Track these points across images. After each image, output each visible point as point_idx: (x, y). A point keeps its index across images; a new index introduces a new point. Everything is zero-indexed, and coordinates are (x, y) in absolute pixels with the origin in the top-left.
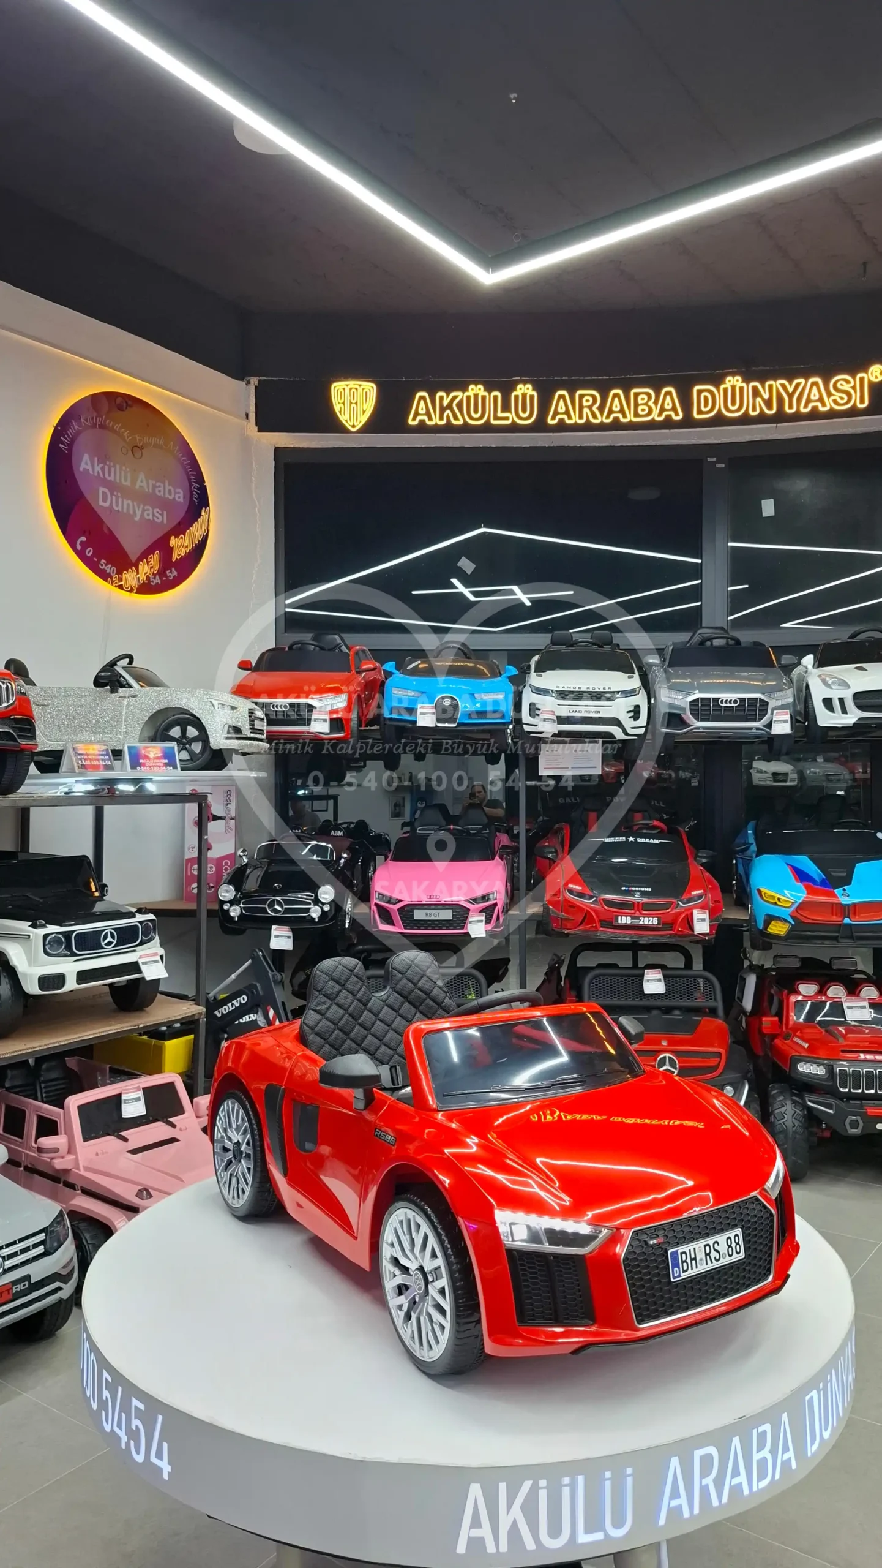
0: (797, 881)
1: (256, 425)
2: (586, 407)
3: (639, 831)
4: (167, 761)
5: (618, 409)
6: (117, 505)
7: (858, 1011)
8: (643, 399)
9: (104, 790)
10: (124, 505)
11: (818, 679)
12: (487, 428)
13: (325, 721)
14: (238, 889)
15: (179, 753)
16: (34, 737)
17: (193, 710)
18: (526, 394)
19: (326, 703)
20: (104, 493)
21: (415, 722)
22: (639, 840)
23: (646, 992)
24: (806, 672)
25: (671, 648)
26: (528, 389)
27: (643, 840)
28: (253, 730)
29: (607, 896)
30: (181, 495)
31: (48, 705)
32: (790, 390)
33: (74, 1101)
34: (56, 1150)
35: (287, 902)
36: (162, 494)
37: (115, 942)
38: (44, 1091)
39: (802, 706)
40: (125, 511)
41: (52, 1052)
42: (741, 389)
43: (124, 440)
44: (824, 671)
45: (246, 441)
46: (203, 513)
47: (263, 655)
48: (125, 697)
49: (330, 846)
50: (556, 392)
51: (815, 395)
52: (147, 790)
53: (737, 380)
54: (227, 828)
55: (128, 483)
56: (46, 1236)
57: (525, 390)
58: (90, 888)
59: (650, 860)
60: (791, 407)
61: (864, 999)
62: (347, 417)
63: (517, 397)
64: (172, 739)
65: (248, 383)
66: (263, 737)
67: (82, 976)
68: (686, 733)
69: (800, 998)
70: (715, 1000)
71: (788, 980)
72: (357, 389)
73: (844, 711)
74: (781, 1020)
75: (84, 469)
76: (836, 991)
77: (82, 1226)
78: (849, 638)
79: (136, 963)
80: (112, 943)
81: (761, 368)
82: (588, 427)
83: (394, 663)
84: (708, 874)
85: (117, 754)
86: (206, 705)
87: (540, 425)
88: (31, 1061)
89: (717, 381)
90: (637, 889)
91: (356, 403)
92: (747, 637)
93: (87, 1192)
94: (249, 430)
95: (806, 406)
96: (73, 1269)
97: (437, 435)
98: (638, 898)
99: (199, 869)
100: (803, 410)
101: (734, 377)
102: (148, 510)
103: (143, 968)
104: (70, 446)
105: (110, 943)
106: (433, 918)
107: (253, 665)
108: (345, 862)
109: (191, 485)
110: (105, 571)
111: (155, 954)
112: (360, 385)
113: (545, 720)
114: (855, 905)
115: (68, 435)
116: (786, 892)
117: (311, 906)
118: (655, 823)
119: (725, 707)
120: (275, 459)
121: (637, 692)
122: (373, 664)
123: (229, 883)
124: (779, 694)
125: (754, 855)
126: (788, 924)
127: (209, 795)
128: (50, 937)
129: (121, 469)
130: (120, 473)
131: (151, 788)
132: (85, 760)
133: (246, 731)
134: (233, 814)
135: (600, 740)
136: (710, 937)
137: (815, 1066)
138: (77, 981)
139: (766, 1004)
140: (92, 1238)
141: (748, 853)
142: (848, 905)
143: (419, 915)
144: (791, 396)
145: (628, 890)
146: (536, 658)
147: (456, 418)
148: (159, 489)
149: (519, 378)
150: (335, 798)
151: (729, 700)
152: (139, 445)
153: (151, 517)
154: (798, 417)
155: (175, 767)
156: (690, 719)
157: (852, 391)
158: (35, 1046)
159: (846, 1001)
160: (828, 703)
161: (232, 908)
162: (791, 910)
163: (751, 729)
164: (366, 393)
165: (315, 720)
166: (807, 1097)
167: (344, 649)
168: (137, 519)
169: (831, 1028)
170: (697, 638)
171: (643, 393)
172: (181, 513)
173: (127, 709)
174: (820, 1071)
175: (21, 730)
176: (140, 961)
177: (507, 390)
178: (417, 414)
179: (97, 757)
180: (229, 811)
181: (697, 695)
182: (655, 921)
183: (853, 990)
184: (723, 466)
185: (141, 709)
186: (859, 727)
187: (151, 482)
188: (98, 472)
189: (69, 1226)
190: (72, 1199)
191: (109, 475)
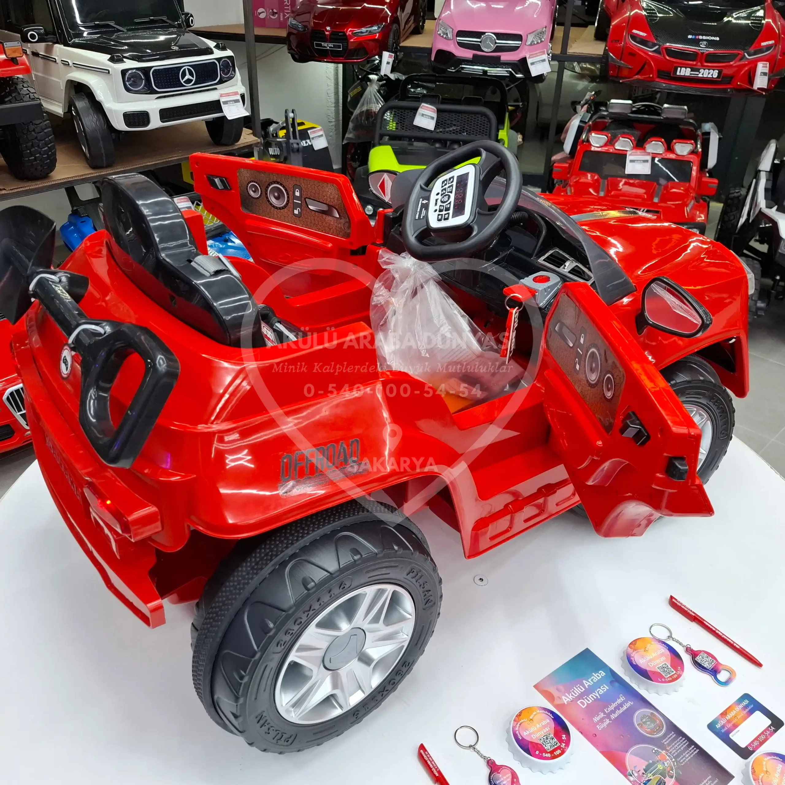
29: (671, 45)
67: (165, 114)
80: (192, 80)
90: (704, 38)
98: (703, 48)
103: (224, 107)
105: (189, 81)
111: (238, 92)
128: (128, 73)
136: (766, 92)
138: (160, 119)
145: (695, 39)
176: (221, 100)
182: (715, 74)
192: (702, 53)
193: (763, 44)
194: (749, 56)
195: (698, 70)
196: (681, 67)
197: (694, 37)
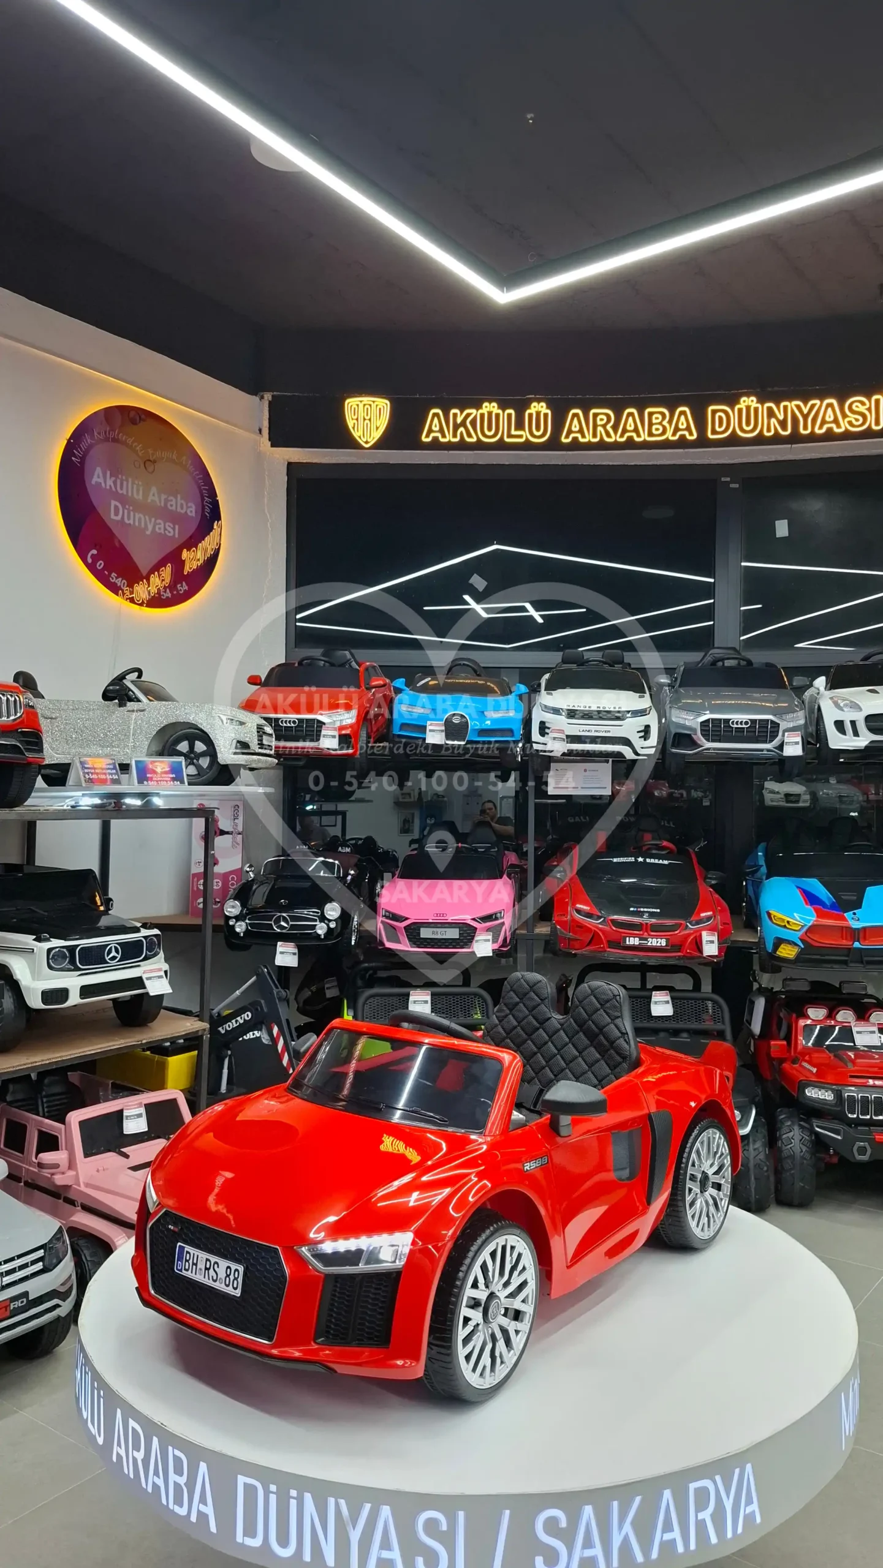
0: (807, 904)
1: (270, 440)
2: (600, 425)
3: (649, 852)
4: (174, 776)
5: (632, 428)
6: (129, 519)
7: (865, 1036)
8: (657, 418)
9: (110, 804)
10: (136, 519)
11: (830, 701)
12: (501, 445)
13: (334, 737)
14: (243, 905)
15: (186, 768)
16: (41, 750)
17: (201, 724)
18: (540, 412)
19: (335, 719)
20: (116, 508)
21: (424, 739)
22: (648, 860)
23: (654, 1014)
24: (818, 693)
25: (682, 669)
26: (542, 407)
27: (652, 861)
28: (261, 745)
29: (615, 917)
30: (193, 509)
31: (55, 718)
32: (805, 411)
33: (75, 1117)
34: (57, 1166)
35: (294, 918)
36: (174, 508)
37: (119, 957)
38: (45, 1105)
39: (814, 729)
40: (137, 524)
41: (54, 1067)
42: (756, 410)
43: (138, 455)
44: (838, 693)
45: (259, 456)
46: (215, 527)
47: (272, 670)
48: (133, 711)
49: (337, 862)
50: (569, 412)
51: (830, 417)
52: (156, 805)
53: (752, 401)
54: (234, 842)
55: (139, 497)
56: (45, 1253)
57: (539, 408)
58: (96, 903)
59: (659, 881)
60: (805, 428)
61: (874, 1025)
62: (360, 433)
63: (530, 415)
64: (180, 754)
65: (262, 398)
66: (272, 752)
67: (86, 991)
68: (696, 754)
69: (809, 1022)
70: (723, 1023)
71: (797, 1004)
72: (370, 405)
73: (856, 733)
74: (789, 1044)
75: (96, 482)
76: (845, 1016)
77: (81, 1242)
78: (862, 660)
79: (140, 978)
80: (117, 957)
81: (776, 389)
82: (602, 446)
83: (404, 680)
84: (717, 896)
85: (125, 768)
86: (214, 720)
87: (553, 443)
88: (34, 1076)
89: (732, 401)
90: (646, 910)
91: (370, 420)
92: (759, 657)
93: (87, 1209)
94: (262, 445)
95: (821, 427)
96: (71, 1288)
97: (451, 452)
98: (645, 919)
99: (205, 885)
100: (817, 431)
101: (748, 397)
102: (160, 524)
103: (147, 983)
104: (83, 460)
105: (114, 958)
106: (439, 936)
107: (263, 680)
108: (352, 879)
109: (203, 499)
110: (115, 584)
111: (160, 970)
112: (374, 402)
113: (554, 738)
114: (864, 929)
115: (81, 448)
116: (795, 914)
117: (318, 923)
118: (665, 843)
119: (736, 728)
120: (287, 475)
121: (648, 712)
122: (383, 681)
123: (235, 899)
124: (791, 716)
125: (764, 877)
126: (797, 948)
127: (216, 810)
128: (54, 951)
129: (133, 483)
130: (133, 488)
131: (158, 802)
132: (92, 774)
133: (254, 746)
134: (240, 829)
135: (611, 760)
136: (719, 959)
137: (823, 1091)
138: (80, 996)
139: (774, 1027)
140: (91, 1257)
141: (758, 875)
142: (858, 929)
143: (425, 933)
144: (805, 417)
145: (637, 911)
146: (547, 676)
147: (469, 435)
148: (172, 503)
149: (533, 396)
150: (344, 814)
151: (740, 721)
152: (151, 459)
153: (162, 531)
154: (812, 438)
155: (182, 782)
156: (701, 741)
157: (867, 413)
158: (36, 1060)
159: (854, 1026)
160: (839, 725)
161: (238, 923)
162: (800, 934)
163: (762, 750)
164: (380, 409)
165: (324, 736)
166: (815, 1122)
167: (354, 664)
168: (148, 533)
169: (840, 1052)
170: (708, 659)
171: (657, 413)
172: (192, 528)
173: (136, 723)
174: (827, 1096)
175: (28, 743)
176: (144, 977)
177: (521, 408)
178: (430, 431)
179: (104, 771)
180: (237, 826)
181: (707, 716)
182: (663, 943)
183: (862, 1015)
184: (737, 486)
185: (148, 722)
186: (871, 750)
187: (163, 497)
188: (110, 486)
189: (68, 1242)
190: (72, 1215)
191: (121, 488)
192: (647, 924)
193: (703, 915)
194: (692, 925)
195: (646, 939)
196: (629, 937)
197: (635, 909)
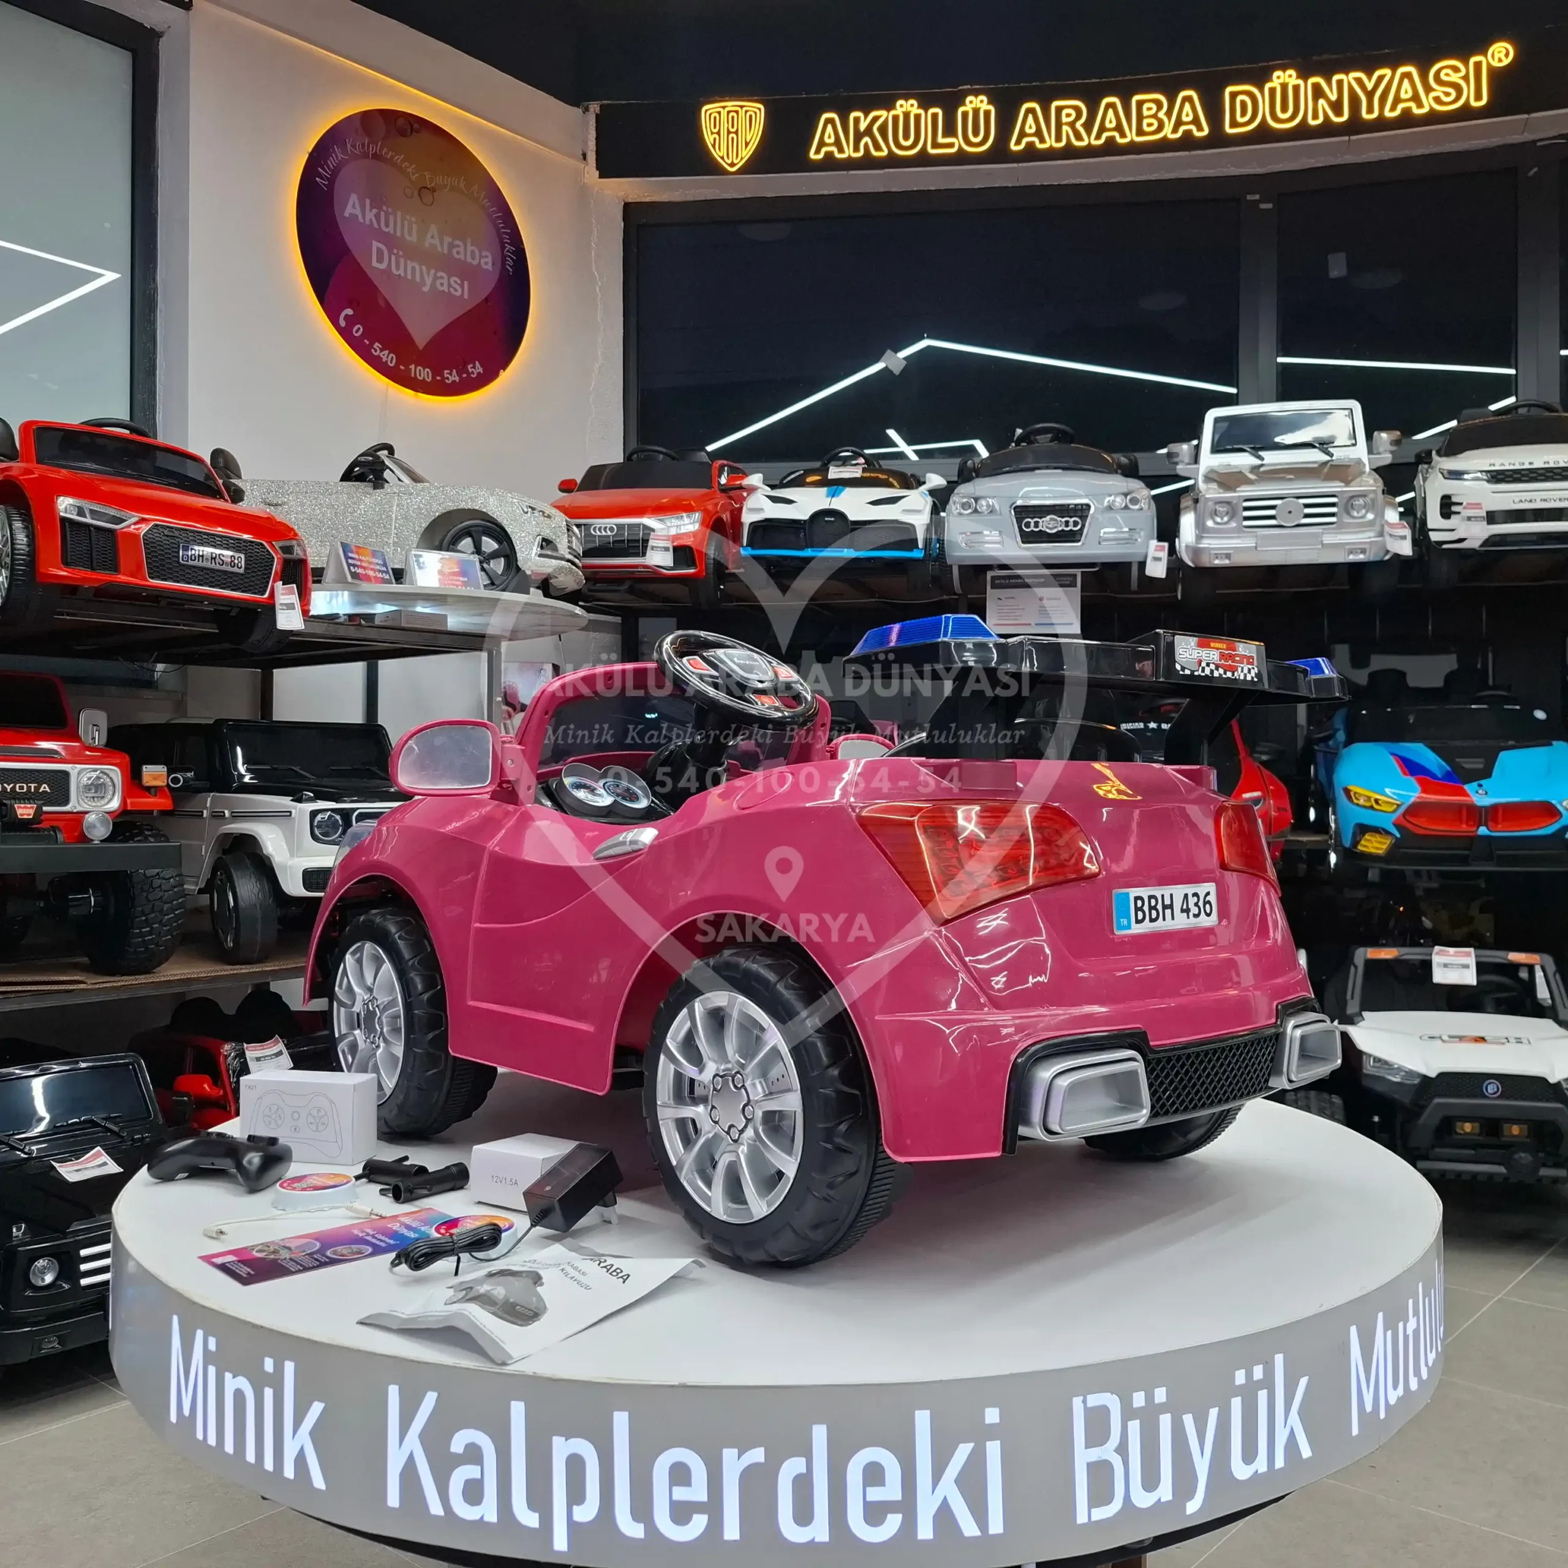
0: (1406, 775)
1: (597, 169)
2: (1067, 124)
6: (398, 268)
10: (408, 269)
12: (923, 159)
13: (667, 550)
17: (492, 511)
18: (979, 109)
19: (670, 525)
26: (982, 101)
30: (489, 260)
36: (462, 257)
40: (409, 277)
42: (1296, 88)
43: (409, 179)
45: (583, 192)
47: (595, 469)
48: (394, 494)
50: (1023, 104)
51: (1406, 92)
55: (412, 238)
57: (977, 103)
60: (1370, 110)
62: (723, 152)
63: (965, 115)
65: (586, 110)
72: (737, 112)
75: (351, 215)
81: (1325, 57)
82: (1069, 152)
86: (510, 507)
87: (999, 153)
89: (1260, 78)
91: (736, 133)
94: (587, 176)
95: (1393, 109)
97: (852, 173)
100: (1388, 114)
101: (1284, 69)
102: (442, 278)
104: (332, 181)
107: (578, 483)
109: (503, 248)
110: (380, 359)
112: (742, 107)
114: (1499, 807)
115: (328, 165)
116: (1390, 790)
120: (625, 218)
125: (1341, 748)
126: (1392, 838)
129: (403, 219)
130: (403, 225)
133: (564, 549)
141: (1334, 745)
142: (1488, 807)
144: (1370, 95)
147: (878, 147)
148: (458, 249)
149: (969, 87)
152: (429, 187)
153: (445, 288)
154: (1382, 124)
157: (1464, 83)
162: (1396, 816)
164: (751, 116)
165: (653, 549)
171: (1149, 101)
172: (487, 287)
173: (399, 508)
177: (951, 104)
178: (822, 144)
184: (1270, 206)
185: (416, 512)
187: (448, 240)
188: (371, 221)
191: (387, 226)
